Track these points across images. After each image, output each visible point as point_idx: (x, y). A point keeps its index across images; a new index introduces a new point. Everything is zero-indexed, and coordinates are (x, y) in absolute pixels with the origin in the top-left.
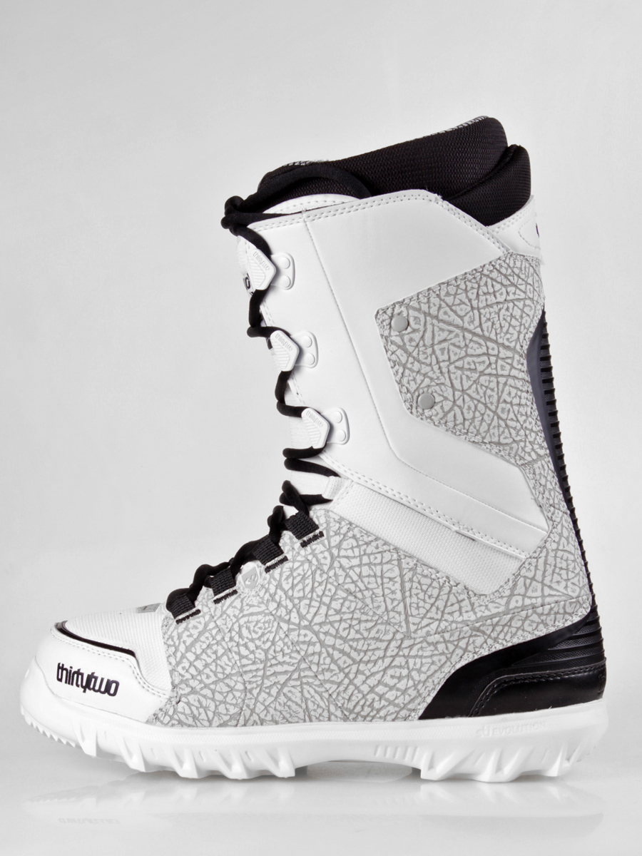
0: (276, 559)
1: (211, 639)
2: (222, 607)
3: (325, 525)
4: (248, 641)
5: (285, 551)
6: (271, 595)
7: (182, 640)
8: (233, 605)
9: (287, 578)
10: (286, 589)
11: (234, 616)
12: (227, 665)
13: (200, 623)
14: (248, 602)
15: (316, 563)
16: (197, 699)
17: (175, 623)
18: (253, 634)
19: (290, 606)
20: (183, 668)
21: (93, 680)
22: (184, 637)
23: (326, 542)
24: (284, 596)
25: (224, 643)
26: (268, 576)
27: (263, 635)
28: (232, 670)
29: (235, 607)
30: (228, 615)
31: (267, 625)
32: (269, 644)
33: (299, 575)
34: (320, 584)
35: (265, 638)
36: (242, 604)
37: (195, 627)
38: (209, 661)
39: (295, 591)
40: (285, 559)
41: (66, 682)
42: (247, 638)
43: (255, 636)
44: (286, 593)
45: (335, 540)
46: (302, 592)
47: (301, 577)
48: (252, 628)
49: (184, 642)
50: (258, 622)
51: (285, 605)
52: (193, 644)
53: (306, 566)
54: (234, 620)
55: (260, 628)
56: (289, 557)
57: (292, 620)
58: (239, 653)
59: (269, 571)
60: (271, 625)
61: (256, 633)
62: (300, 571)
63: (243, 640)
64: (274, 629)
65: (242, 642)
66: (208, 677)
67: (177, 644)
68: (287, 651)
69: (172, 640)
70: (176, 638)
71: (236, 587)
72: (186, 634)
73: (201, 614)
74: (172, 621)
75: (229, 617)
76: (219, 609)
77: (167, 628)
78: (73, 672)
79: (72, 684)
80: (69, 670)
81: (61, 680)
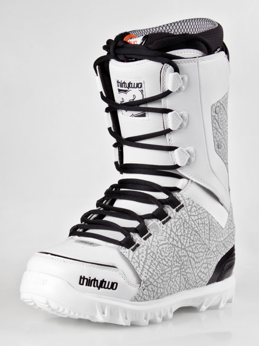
0: (166, 218)
1: (151, 258)
3: (183, 201)
4: (165, 257)
5: (169, 214)
6: (169, 235)
7: (140, 259)
8: (153, 240)
9: (174, 227)
10: (175, 232)
11: (156, 246)
12: (160, 270)
13: (143, 250)
14: (159, 239)
15: (184, 219)
16: (151, 287)
17: (131, 251)
18: (166, 254)
19: (177, 240)
20: (145, 273)
21: (104, 283)
23: (186, 209)
24: (174, 235)
25: (156, 259)
26: (164, 226)
27: (169, 254)
28: (162, 272)
29: (155, 242)
31: (170, 249)
32: (172, 258)
33: (178, 225)
34: (186, 228)
35: (170, 256)
36: (157, 240)
37: (143, 253)
38: (154, 268)
39: (178, 232)
40: (170, 218)
41: (86, 285)
42: (164, 256)
43: (167, 255)
44: (175, 233)
45: (189, 208)
46: (180, 233)
47: (179, 226)
48: (165, 251)
49: (141, 260)
50: (166, 248)
51: (175, 239)
52: (145, 261)
53: (180, 220)
54: (157, 248)
55: (168, 251)
56: (172, 216)
57: (179, 246)
58: (163, 263)
59: (165, 224)
60: (171, 249)
61: (167, 253)
62: (178, 223)
63: (163, 257)
64: (173, 251)
65: (163, 258)
66: (155, 276)
67: (138, 261)
68: (178, 261)
69: (135, 260)
70: (136, 258)
71: (149, 232)
72: (140, 256)
73: (141, 246)
74: (127, 250)
75: (154, 246)
76: (148, 242)
77: (127, 253)
78: (91, 280)
79: (91, 286)
80: (89, 279)
81: (83, 284)
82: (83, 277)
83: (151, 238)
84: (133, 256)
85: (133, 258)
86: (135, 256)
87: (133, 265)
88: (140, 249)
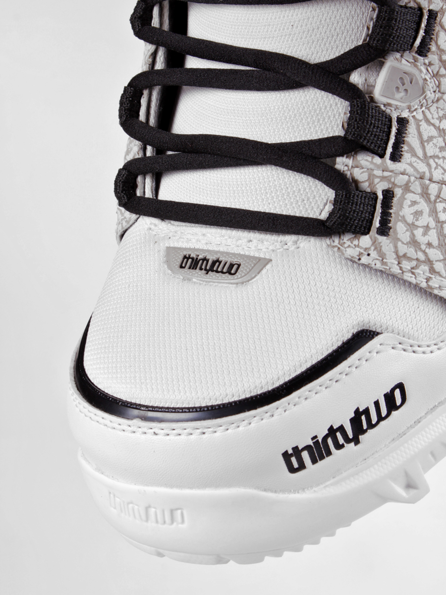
2: (414, 155)
7: (423, 247)
8: (425, 137)
13: (414, 203)
14: (436, 116)
17: (382, 239)
21: (363, 417)
22: (422, 240)
29: (431, 138)
30: (434, 157)
36: (434, 125)
37: (418, 214)
41: (314, 461)
49: (428, 244)
59: (428, 50)
67: (421, 256)
69: (410, 259)
70: (411, 252)
71: (394, 117)
72: (418, 233)
73: (398, 192)
74: (365, 241)
75: (438, 157)
76: (414, 159)
77: (374, 254)
78: (320, 441)
79: (329, 453)
80: (312, 445)
81: (302, 466)
82: (290, 452)
83: (411, 137)
84: (396, 252)
85: (400, 258)
86: (403, 249)
87: (413, 281)
88: (401, 207)
